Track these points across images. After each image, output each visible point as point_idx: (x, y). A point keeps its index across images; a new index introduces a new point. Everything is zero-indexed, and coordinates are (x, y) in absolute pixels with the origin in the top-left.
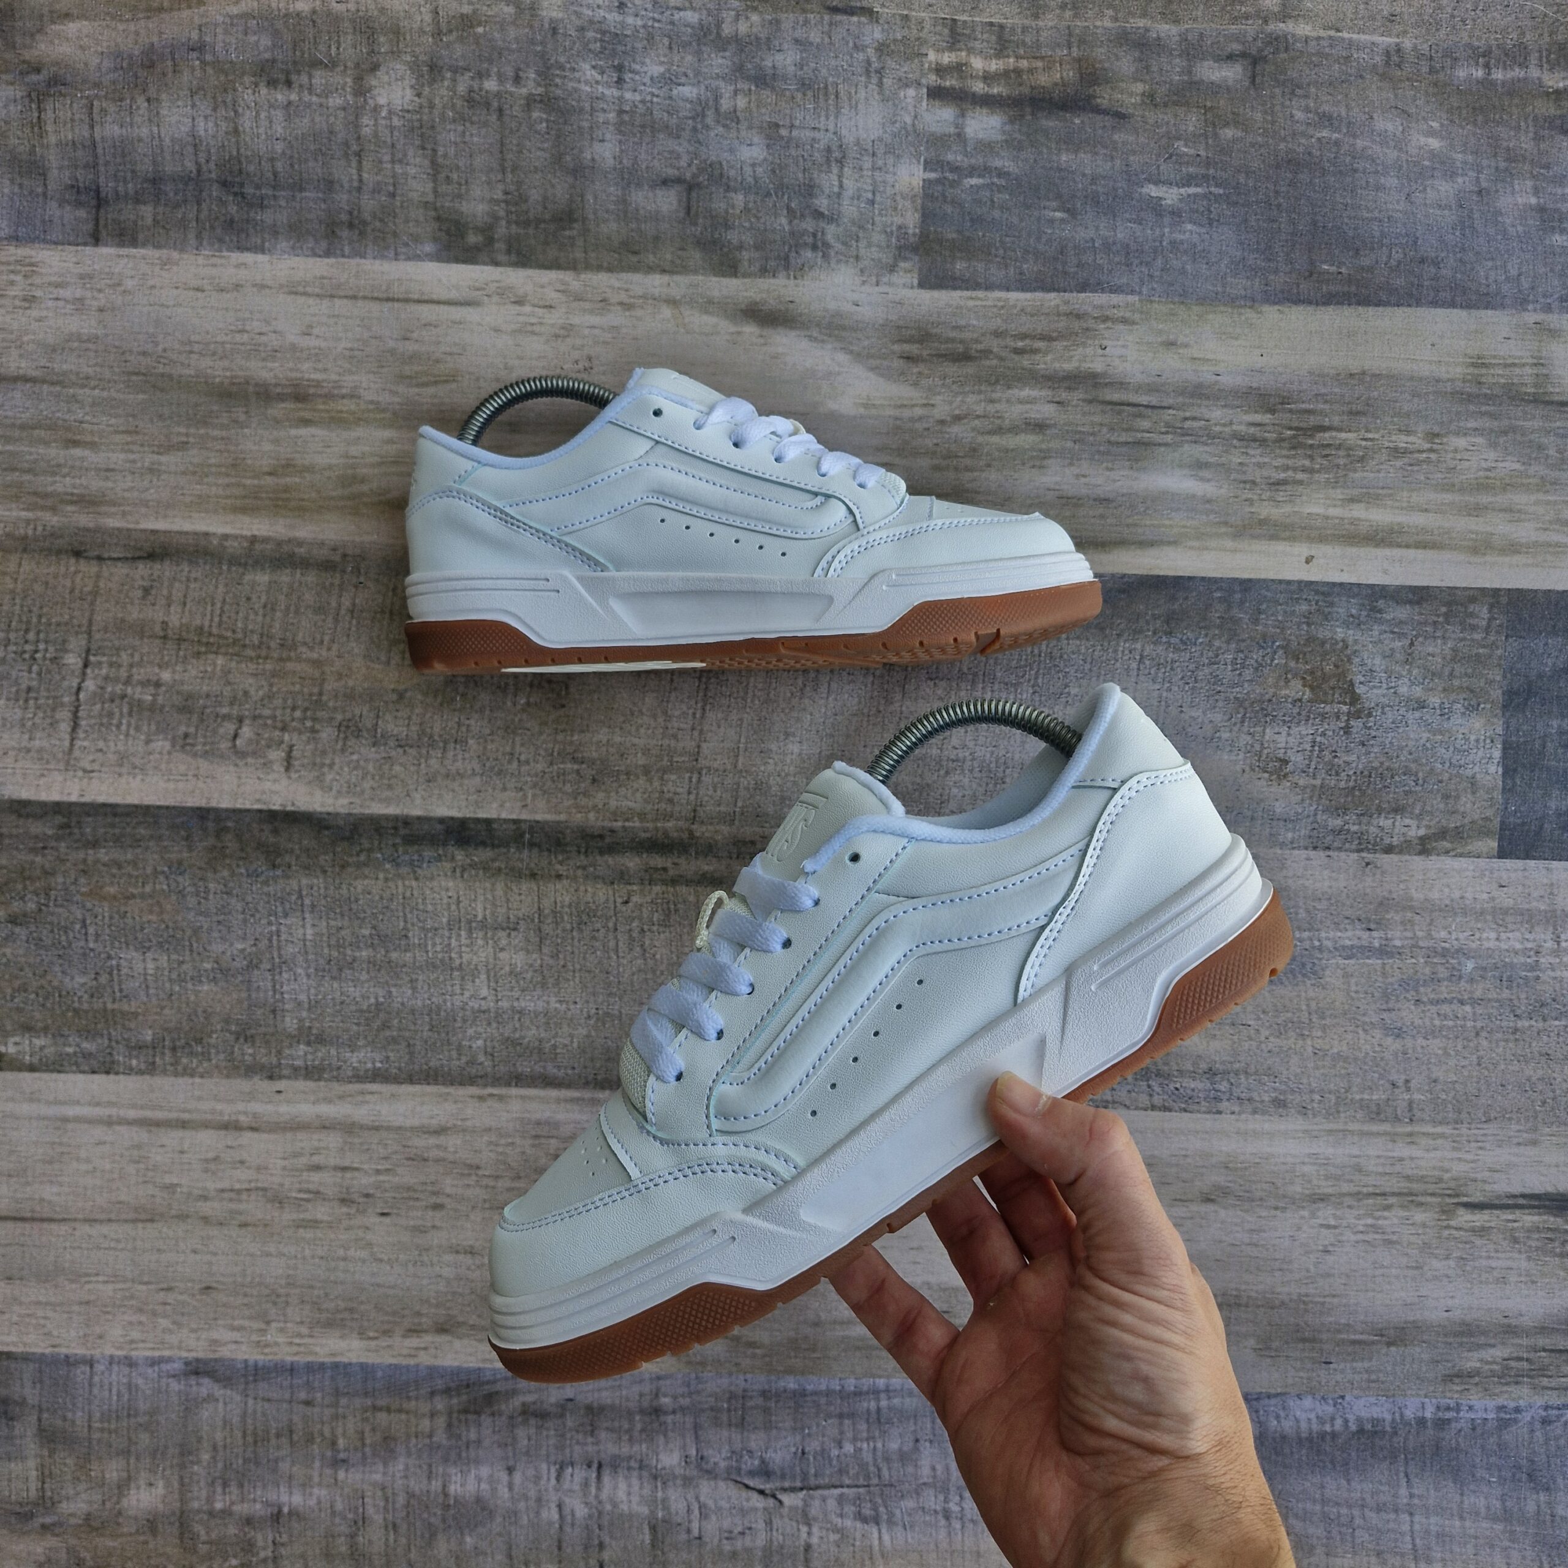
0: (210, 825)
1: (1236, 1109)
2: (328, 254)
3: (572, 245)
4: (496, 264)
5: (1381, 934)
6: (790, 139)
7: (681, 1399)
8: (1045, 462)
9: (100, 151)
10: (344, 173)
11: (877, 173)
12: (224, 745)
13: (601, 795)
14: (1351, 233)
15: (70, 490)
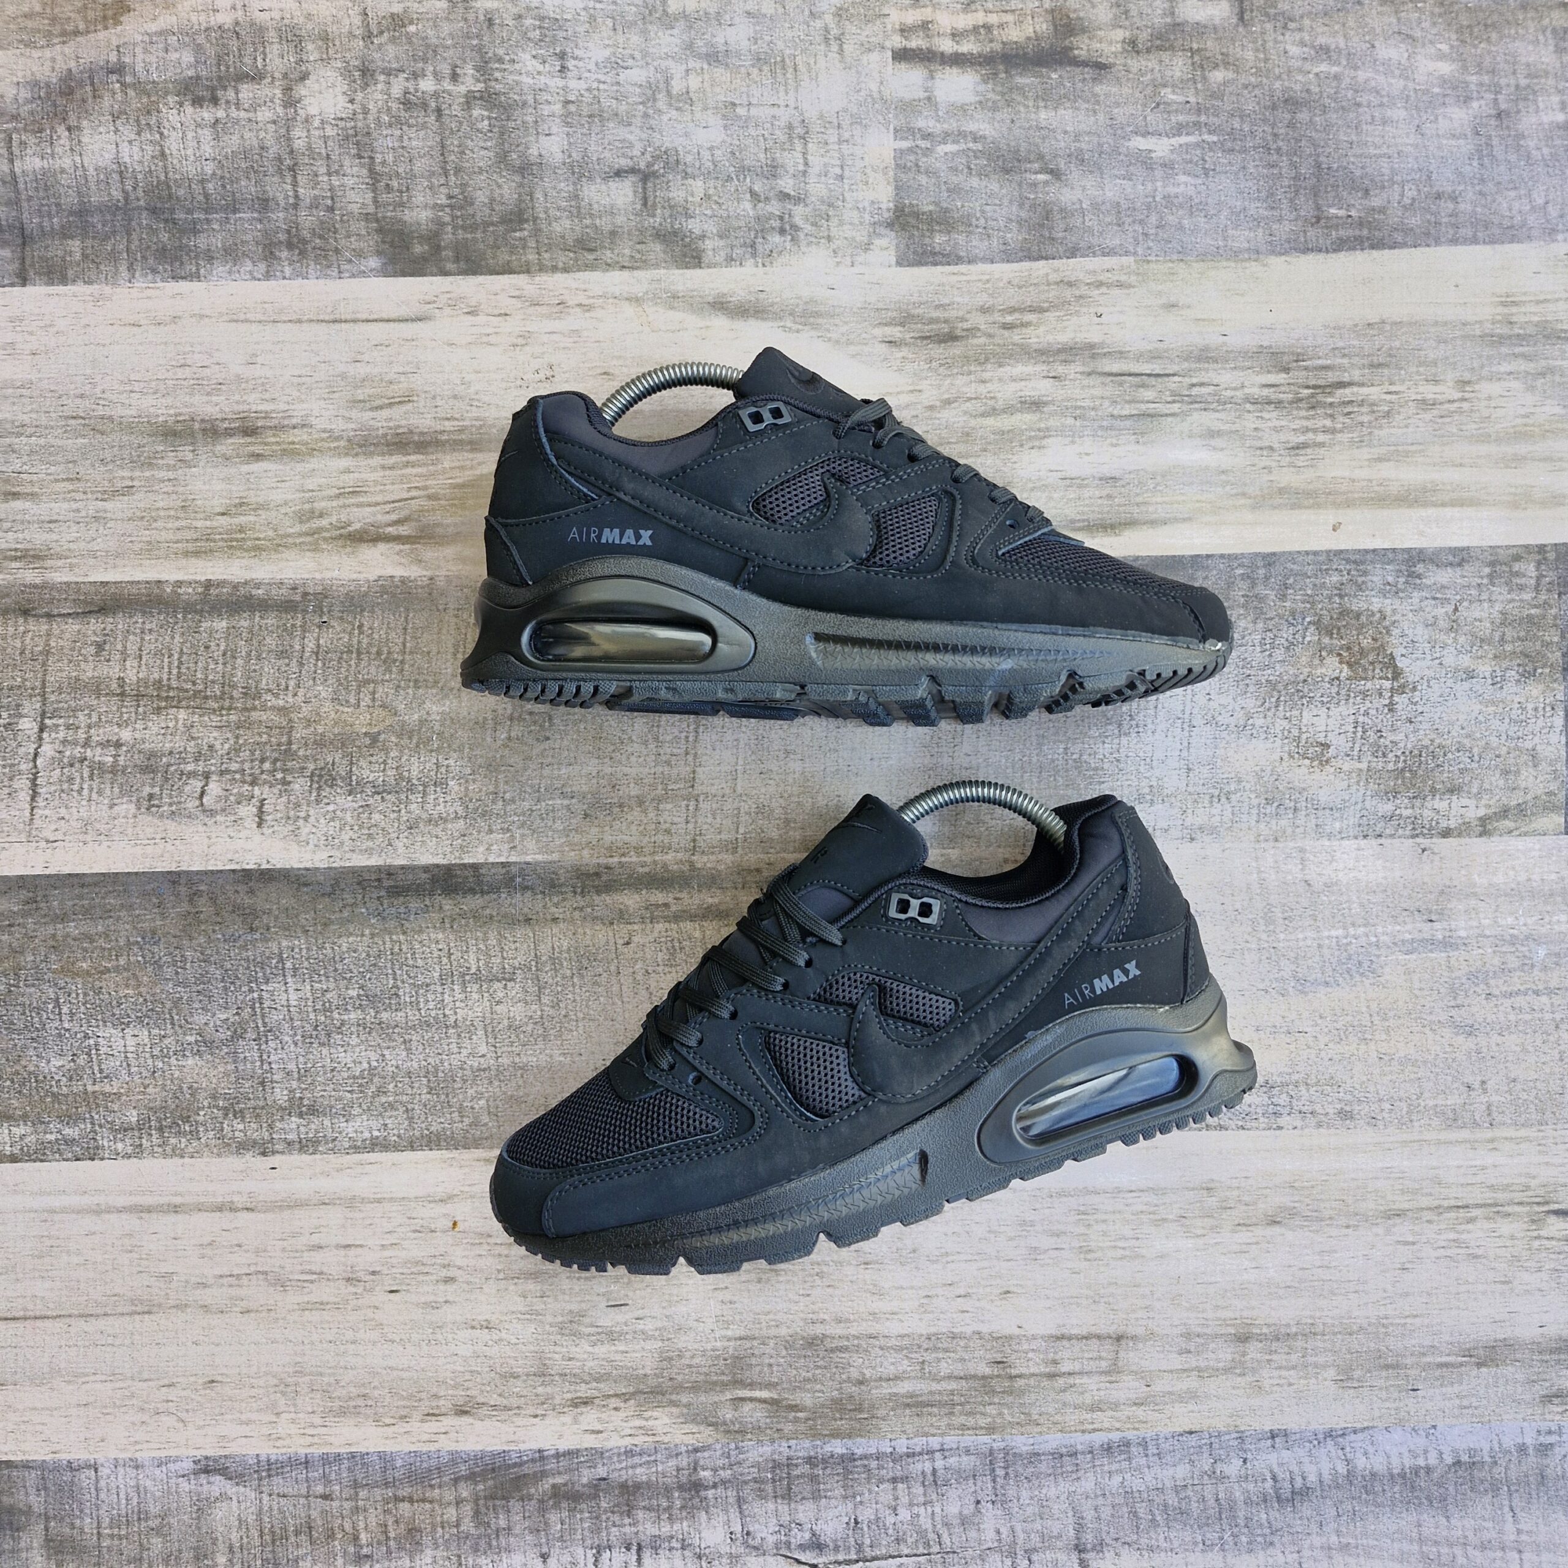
0: (183, 890)
1: (1299, 1123)
2: (268, 276)
3: (524, 248)
4: (446, 273)
5: (1445, 924)
6: (748, 118)
7: (721, 1472)
8: (1045, 442)
9: (21, 186)
10: (279, 189)
11: (844, 146)
12: (192, 804)
13: (594, 830)
14: (1358, 173)
15: (14, 546)
